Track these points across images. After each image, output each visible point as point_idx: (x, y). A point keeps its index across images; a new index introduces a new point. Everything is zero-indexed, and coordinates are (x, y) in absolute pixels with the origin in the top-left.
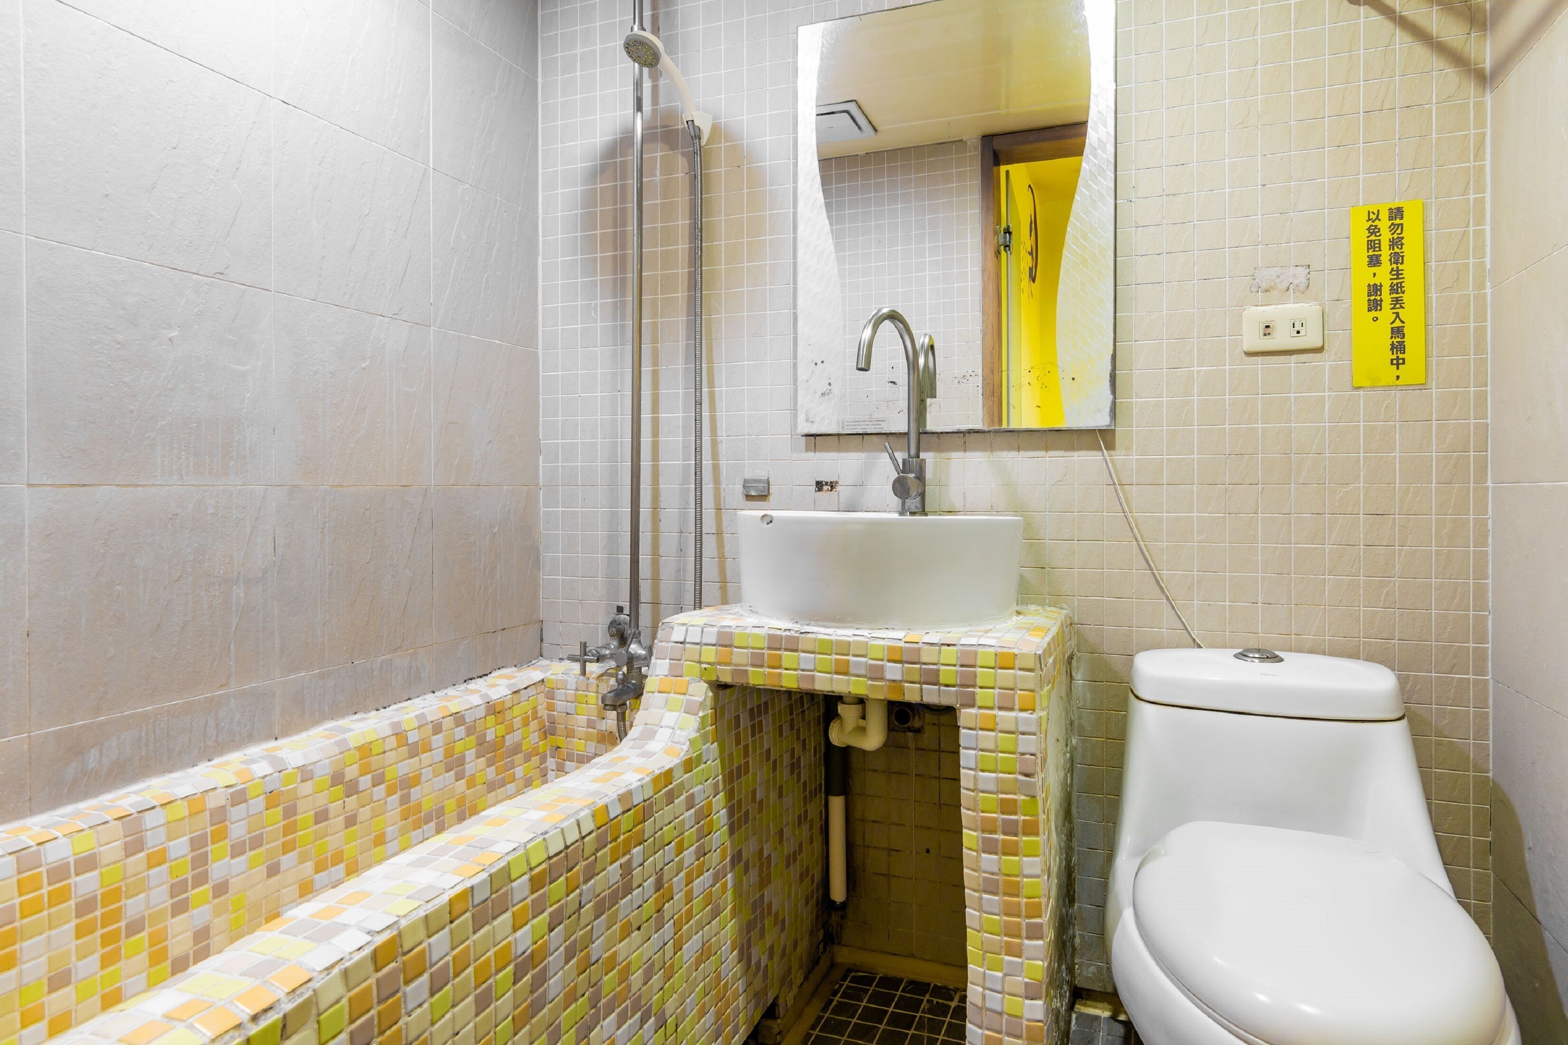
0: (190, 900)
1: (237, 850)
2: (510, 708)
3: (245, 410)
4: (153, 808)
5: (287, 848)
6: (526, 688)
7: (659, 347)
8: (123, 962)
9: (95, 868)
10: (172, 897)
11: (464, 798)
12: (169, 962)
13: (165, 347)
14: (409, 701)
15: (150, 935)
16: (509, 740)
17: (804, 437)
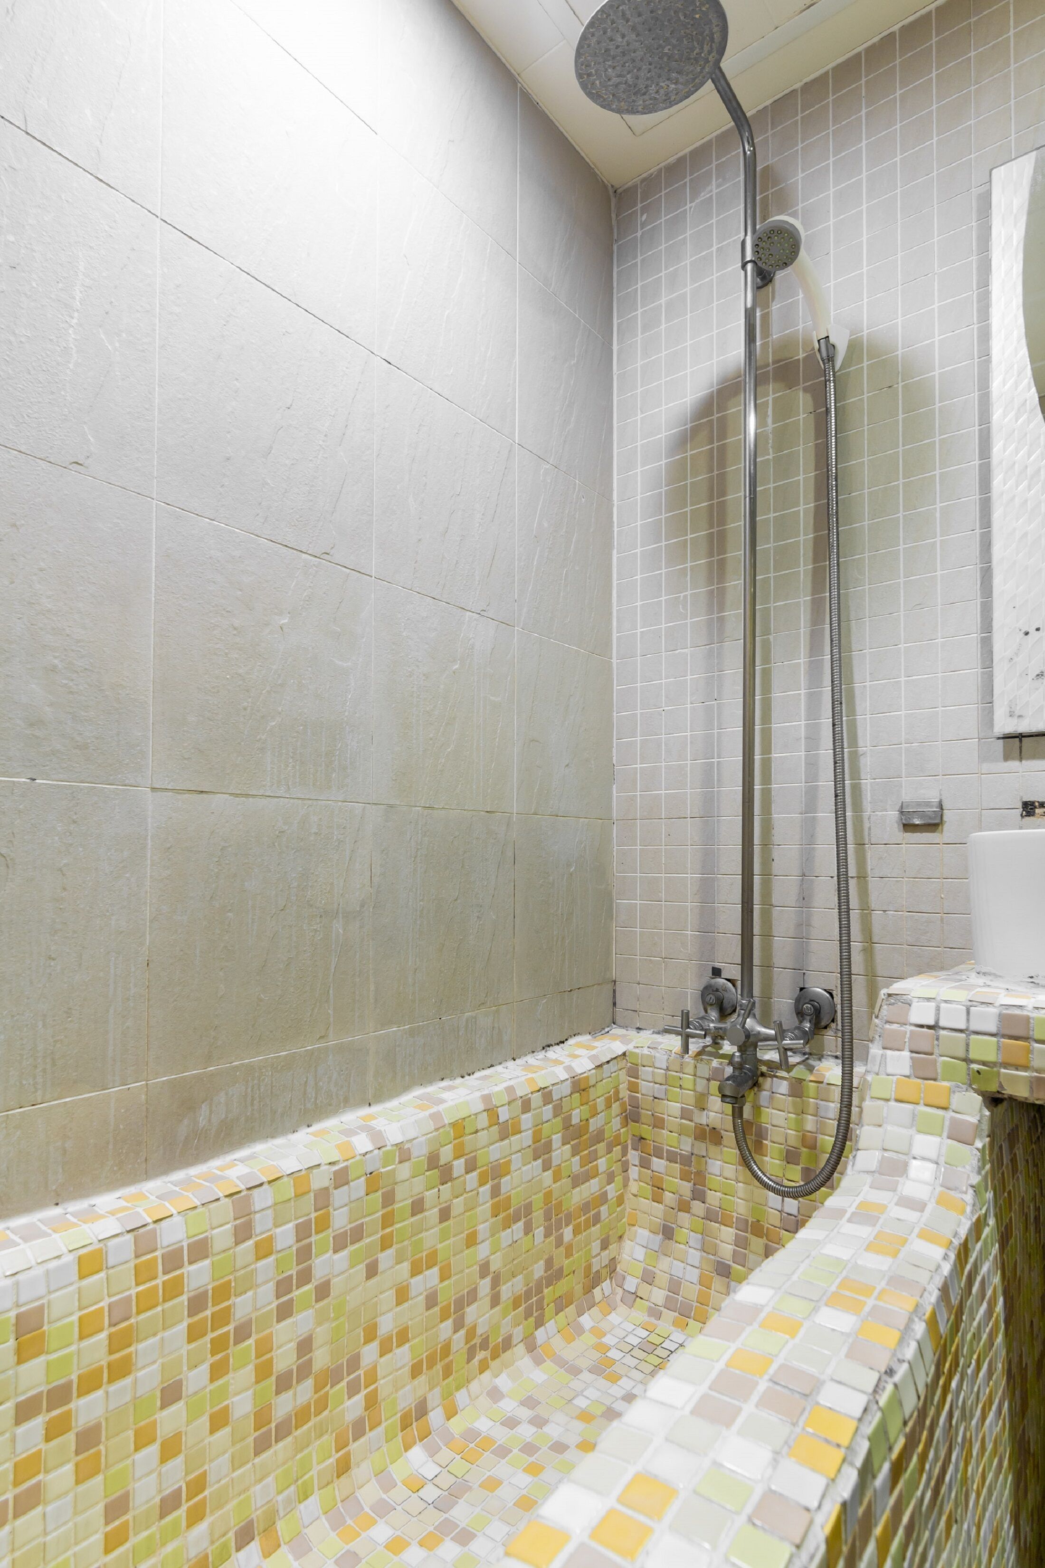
0: (295, 1303)
1: (340, 1244)
2: (593, 1086)
3: (346, 714)
4: (261, 1185)
5: (386, 1243)
6: (608, 1062)
7: (772, 640)
8: (230, 1375)
9: (207, 1257)
10: (277, 1298)
11: (550, 1192)
12: (273, 1378)
13: (276, 636)
14: (492, 1068)
15: (257, 1342)
16: (594, 1124)
17: (1001, 741)
